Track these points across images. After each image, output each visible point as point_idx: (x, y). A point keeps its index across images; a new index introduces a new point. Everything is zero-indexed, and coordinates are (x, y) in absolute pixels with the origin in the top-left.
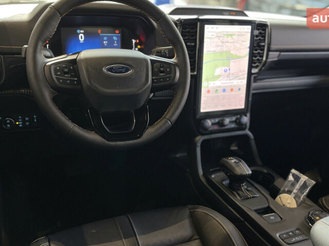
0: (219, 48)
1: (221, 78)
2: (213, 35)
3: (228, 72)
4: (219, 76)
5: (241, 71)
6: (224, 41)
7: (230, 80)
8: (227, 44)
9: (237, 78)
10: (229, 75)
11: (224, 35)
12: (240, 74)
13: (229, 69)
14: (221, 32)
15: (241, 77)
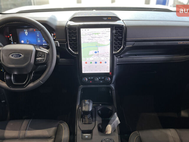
0: (90, 41)
1: (93, 56)
2: (86, 34)
3: (97, 53)
4: (92, 55)
5: (106, 53)
6: (94, 37)
7: (99, 57)
8: (95, 38)
9: (104, 56)
10: (98, 55)
11: (93, 33)
12: (105, 54)
13: (98, 52)
14: (91, 32)
15: (106, 56)
